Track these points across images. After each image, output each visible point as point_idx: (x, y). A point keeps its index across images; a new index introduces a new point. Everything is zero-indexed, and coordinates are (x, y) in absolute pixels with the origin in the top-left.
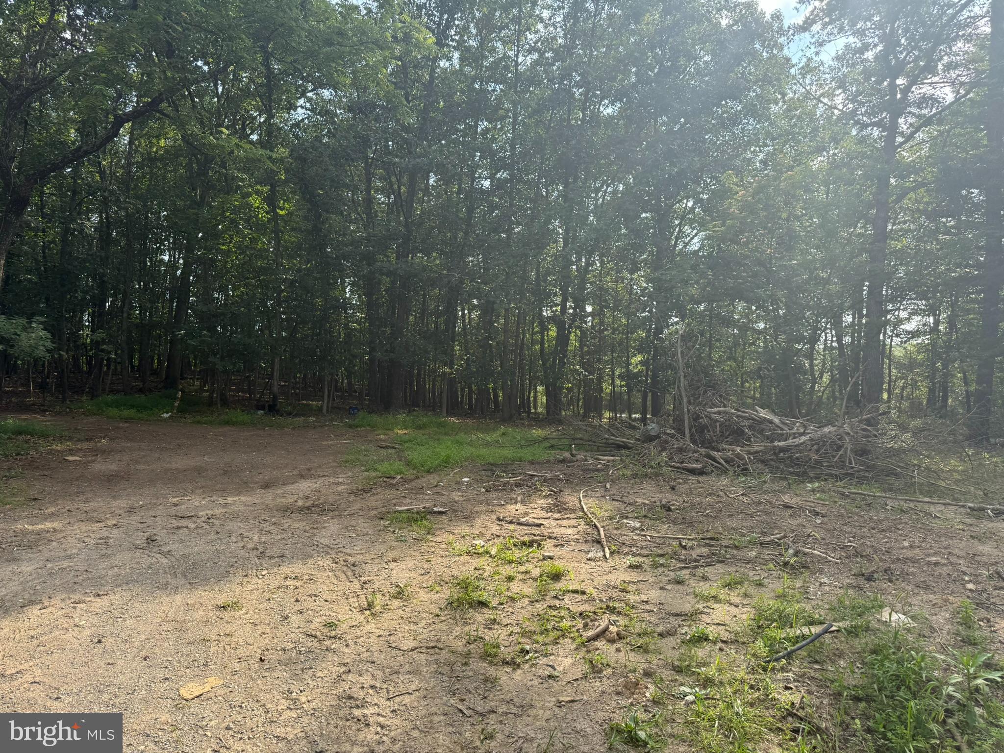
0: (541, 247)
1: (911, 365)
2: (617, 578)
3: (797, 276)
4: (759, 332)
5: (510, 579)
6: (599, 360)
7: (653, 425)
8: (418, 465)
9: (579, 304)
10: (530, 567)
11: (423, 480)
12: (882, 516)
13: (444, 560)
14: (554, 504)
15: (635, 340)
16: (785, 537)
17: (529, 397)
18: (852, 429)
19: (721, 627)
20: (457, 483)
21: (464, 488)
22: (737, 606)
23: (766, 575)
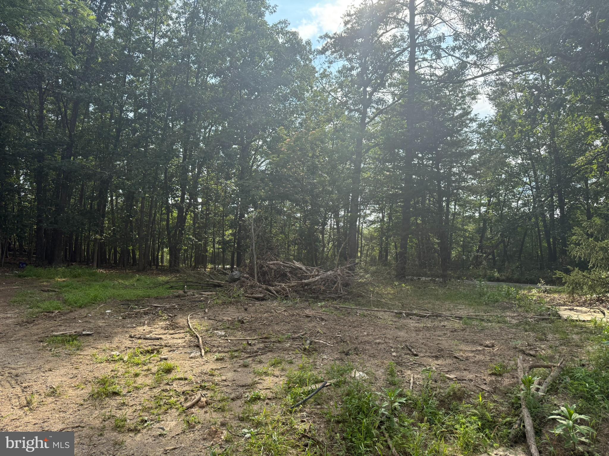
0: (168, 159)
1: (372, 238)
2: (207, 368)
3: (316, 188)
4: (297, 219)
5: (136, 375)
6: (205, 233)
7: (237, 272)
8: (73, 303)
9: (193, 197)
10: (150, 366)
11: (76, 313)
12: (355, 319)
13: (88, 367)
14: (170, 325)
15: (228, 220)
16: (306, 334)
17: (158, 255)
18: (341, 272)
19: (268, 391)
20: (102, 314)
21: (107, 317)
22: (277, 377)
23: (294, 356)
